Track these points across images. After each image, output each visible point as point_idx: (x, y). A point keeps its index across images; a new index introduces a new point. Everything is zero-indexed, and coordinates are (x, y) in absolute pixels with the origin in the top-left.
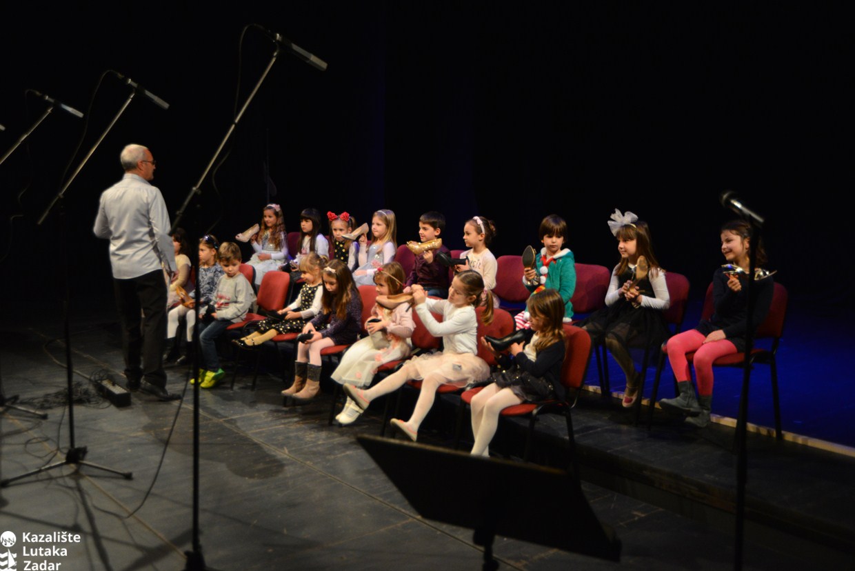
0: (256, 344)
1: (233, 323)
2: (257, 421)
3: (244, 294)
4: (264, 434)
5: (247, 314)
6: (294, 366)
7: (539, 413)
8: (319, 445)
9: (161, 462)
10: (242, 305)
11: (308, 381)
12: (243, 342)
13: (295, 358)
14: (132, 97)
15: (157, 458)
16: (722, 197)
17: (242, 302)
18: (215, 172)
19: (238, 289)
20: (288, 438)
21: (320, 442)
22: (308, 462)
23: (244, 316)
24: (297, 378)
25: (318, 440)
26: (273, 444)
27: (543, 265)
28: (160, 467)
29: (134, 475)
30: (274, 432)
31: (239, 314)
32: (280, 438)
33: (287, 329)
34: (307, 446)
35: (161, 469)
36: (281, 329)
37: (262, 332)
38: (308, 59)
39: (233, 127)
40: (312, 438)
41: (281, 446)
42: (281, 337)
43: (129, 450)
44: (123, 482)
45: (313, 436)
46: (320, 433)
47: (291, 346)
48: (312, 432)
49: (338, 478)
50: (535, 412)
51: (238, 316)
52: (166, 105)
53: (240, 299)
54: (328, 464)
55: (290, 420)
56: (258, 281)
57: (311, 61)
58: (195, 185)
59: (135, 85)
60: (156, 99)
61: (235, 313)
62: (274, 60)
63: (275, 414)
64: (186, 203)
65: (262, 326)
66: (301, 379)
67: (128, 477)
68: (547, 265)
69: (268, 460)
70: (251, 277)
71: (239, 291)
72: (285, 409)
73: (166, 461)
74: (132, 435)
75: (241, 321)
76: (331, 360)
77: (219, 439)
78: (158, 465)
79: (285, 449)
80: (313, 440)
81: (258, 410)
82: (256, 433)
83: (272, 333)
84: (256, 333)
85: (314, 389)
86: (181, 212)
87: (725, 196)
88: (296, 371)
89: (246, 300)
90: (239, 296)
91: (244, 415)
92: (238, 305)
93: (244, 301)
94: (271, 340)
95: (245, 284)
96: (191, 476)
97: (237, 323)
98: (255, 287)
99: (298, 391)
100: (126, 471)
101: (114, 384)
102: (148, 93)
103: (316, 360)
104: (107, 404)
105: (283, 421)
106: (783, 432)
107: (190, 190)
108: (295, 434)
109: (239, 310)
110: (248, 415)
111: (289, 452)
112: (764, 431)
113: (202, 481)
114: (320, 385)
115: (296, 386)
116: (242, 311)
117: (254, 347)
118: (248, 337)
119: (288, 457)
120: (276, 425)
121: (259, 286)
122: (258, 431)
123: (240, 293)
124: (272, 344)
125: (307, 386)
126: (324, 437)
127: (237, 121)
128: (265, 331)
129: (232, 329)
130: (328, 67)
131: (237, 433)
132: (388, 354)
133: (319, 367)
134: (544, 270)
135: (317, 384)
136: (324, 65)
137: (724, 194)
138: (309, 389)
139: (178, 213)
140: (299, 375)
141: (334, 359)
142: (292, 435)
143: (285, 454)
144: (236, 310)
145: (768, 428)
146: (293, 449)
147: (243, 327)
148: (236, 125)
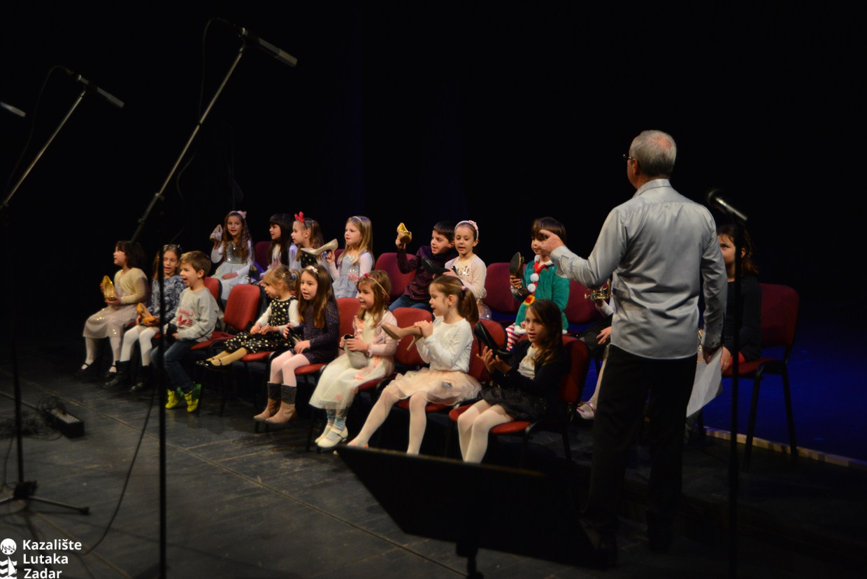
0: (224, 364)
1: (199, 343)
2: (226, 450)
3: (208, 311)
4: (235, 463)
5: (213, 333)
6: (266, 388)
7: (532, 430)
8: (295, 473)
9: (123, 495)
10: (206, 323)
11: (283, 404)
12: (209, 363)
13: (268, 379)
14: (83, 95)
15: (118, 491)
16: (708, 195)
17: (205, 321)
18: (179, 176)
19: (201, 305)
20: (262, 466)
21: (296, 470)
22: (284, 491)
23: (210, 335)
24: (269, 400)
25: (295, 468)
26: (246, 474)
27: (534, 272)
28: (121, 500)
29: (91, 510)
30: (245, 460)
31: (203, 333)
32: (252, 466)
33: (258, 347)
34: (283, 474)
35: (123, 502)
36: (252, 348)
37: (230, 352)
38: (276, 55)
39: (198, 128)
40: (288, 466)
41: (254, 475)
42: (251, 357)
43: (85, 484)
44: (81, 518)
45: (288, 463)
46: (297, 460)
47: (262, 366)
48: (288, 460)
49: (317, 507)
50: (528, 429)
51: (202, 336)
52: (121, 104)
53: (204, 317)
54: (306, 493)
55: (263, 447)
56: (225, 295)
57: (280, 57)
58: (158, 191)
59: (86, 82)
60: (110, 97)
61: (199, 333)
62: (240, 56)
63: (247, 442)
64: (148, 210)
65: (230, 345)
66: (275, 402)
67: (85, 512)
68: (539, 272)
69: (239, 490)
70: (217, 291)
71: (202, 308)
72: (256, 435)
73: (127, 494)
74: (87, 467)
75: (207, 340)
76: (308, 381)
77: (184, 469)
78: (119, 498)
79: (259, 477)
80: (289, 467)
81: (227, 438)
82: (225, 463)
83: (241, 352)
84: (224, 352)
85: (288, 413)
86: (143, 219)
87: (710, 194)
88: (269, 394)
89: (210, 318)
90: (203, 313)
91: (212, 443)
92: (201, 324)
93: (208, 319)
94: (241, 360)
95: (209, 299)
96: (157, 509)
97: (203, 342)
98: (221, 304)
99: (272, 415)
100: (82, 506)
101: (64, 413)
102: (101, 91)
103: (290, 381)
104: (57, 435)
105: (255, 449)
106: (798, 448)
107: (153, 196)
108: (269, 462)
109: (203, 330)
110: (216, 442)
111: (263, 481)
112: (777, 447)
113: (168, 513)
114: (296, 407)
115: (270, 409)
116: (206, 330)
117: (221, 367)
118: (214, 357)
119: (262, 487)
120: (248, 453)
121: (225, 301)
122: (227, 459)
123: (204, 310)
124: (242, 364)
125: (281, 409)
126: (300, 465)
127: (201, 121)
128: (234, 350)
129: (196, 349)
130: (298, 63)
131: (205, 463)
132: (369, 373)
133: (294, 388)
134: (535, 277)
135: (292, 407)
136: (294, 61)
137: (710, 191)
138: (284, 413)
139: (140, 221)
140: (272, 398)
141: (311, 380)
142: (265, 463)
143: (259, 483)
144: (200, 330)
145: (782, 444)
146: (267, 477)
147: (208, 347)
148: (201, 126)
